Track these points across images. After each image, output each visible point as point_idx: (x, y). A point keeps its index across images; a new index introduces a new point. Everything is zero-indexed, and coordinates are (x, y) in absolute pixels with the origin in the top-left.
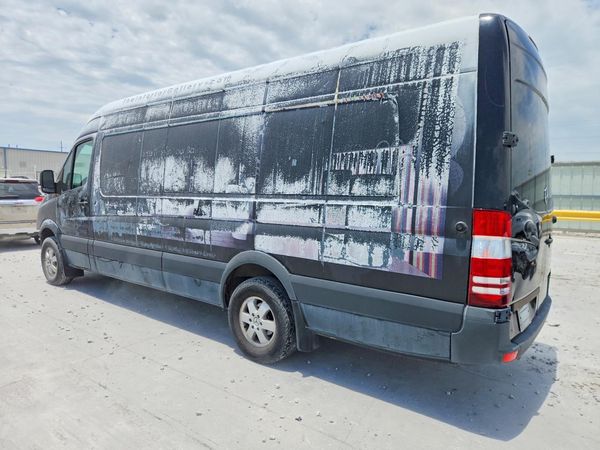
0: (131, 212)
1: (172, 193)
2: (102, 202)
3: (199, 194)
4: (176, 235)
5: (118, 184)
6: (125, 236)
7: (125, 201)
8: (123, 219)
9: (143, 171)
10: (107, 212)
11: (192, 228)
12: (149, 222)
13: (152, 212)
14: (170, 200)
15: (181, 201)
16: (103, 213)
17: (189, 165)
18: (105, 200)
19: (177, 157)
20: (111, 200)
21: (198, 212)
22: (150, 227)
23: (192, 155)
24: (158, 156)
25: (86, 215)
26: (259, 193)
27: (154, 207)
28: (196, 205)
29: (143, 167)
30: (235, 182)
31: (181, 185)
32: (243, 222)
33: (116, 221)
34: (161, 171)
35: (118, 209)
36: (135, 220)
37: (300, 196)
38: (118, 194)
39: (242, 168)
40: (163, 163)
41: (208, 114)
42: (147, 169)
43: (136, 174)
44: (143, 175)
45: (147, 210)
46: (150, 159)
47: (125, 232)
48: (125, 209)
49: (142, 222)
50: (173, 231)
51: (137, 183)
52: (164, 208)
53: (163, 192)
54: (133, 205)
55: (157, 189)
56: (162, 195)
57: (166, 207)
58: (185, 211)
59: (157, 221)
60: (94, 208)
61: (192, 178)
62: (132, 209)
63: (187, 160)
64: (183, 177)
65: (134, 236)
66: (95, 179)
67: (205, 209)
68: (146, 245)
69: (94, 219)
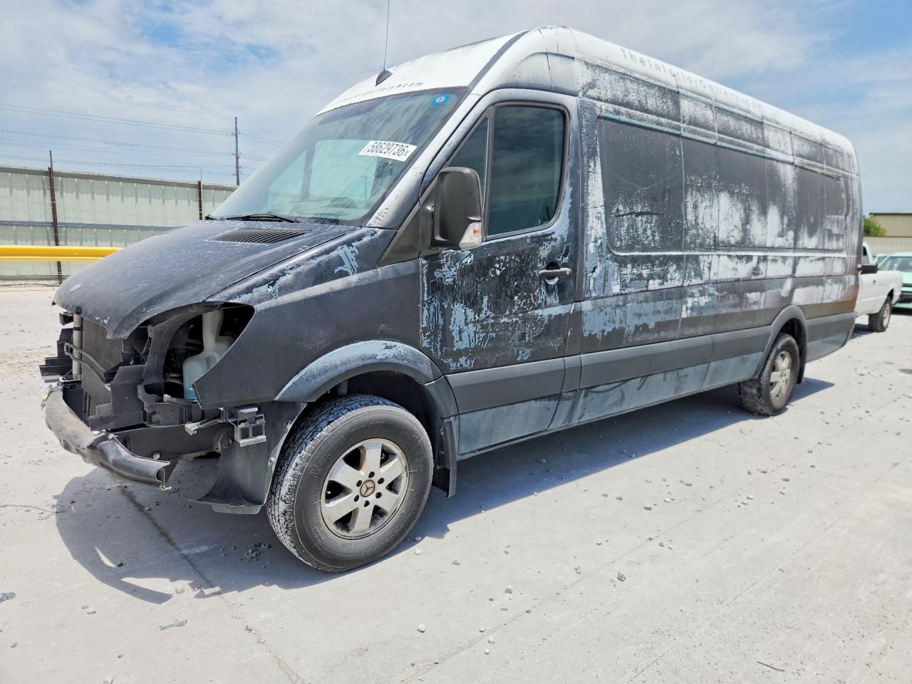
0: (675, 279)
1: (728, 246)
2: (613, 266)
3: (755, 248)
4: (734, 306)
5: (646, 227)
6: (661, 326)
7: (665, 261)
8: (659, 295)
9: (690, 210)
10: (624, 286)
11: (750, 292)
12: (702, 294)
13: (706, 277)
14: (729, 256)
15: (740, 258)
16: (616, 289)
17: (745, 210)
18: (622, 262)
19: (732, 194)
20: (635, 261)
21: (756, 271)
22: (704, 301)
23: (747, 196)
24: (709, 187)
25: (563, 301)
26: (795, 248)
27: (709, 268)
28: (754, 262)
29: (690, 201)
30: (781, 235)
31: (736, 236)
32: (786, 278)
33: (646, 300)
34: (714, 211)
35: (651, 277)
36: (681, 293)
37: (815, 250)
38: (645, 249)
39: (786, 220)
40: (715, 202)
41: (756, 147)
42: (695, 207)
43: (679, 213)
44: (690, 217)
45: (699, 274)
46: (698, 189)
47: (659, 318)
48: (663, 277)
49: (692, 296)
50: (732, 299)
51: (681, 231)
52: (721, 269)
53: (717, 245)
54: (679, 268)
55: (710, 241)
56: (716, 250)
57: (723, 267)
58: (743, 270)
59: (712, 290)
60: (592, 282)
61: (748, 226)
62: (677, 275)
63: (742, 201)
64: (739, 224)
65: (676, 322)
66: (592, 212)
67: (762, 266)
68: (692, 331)
69: (586, 306)
